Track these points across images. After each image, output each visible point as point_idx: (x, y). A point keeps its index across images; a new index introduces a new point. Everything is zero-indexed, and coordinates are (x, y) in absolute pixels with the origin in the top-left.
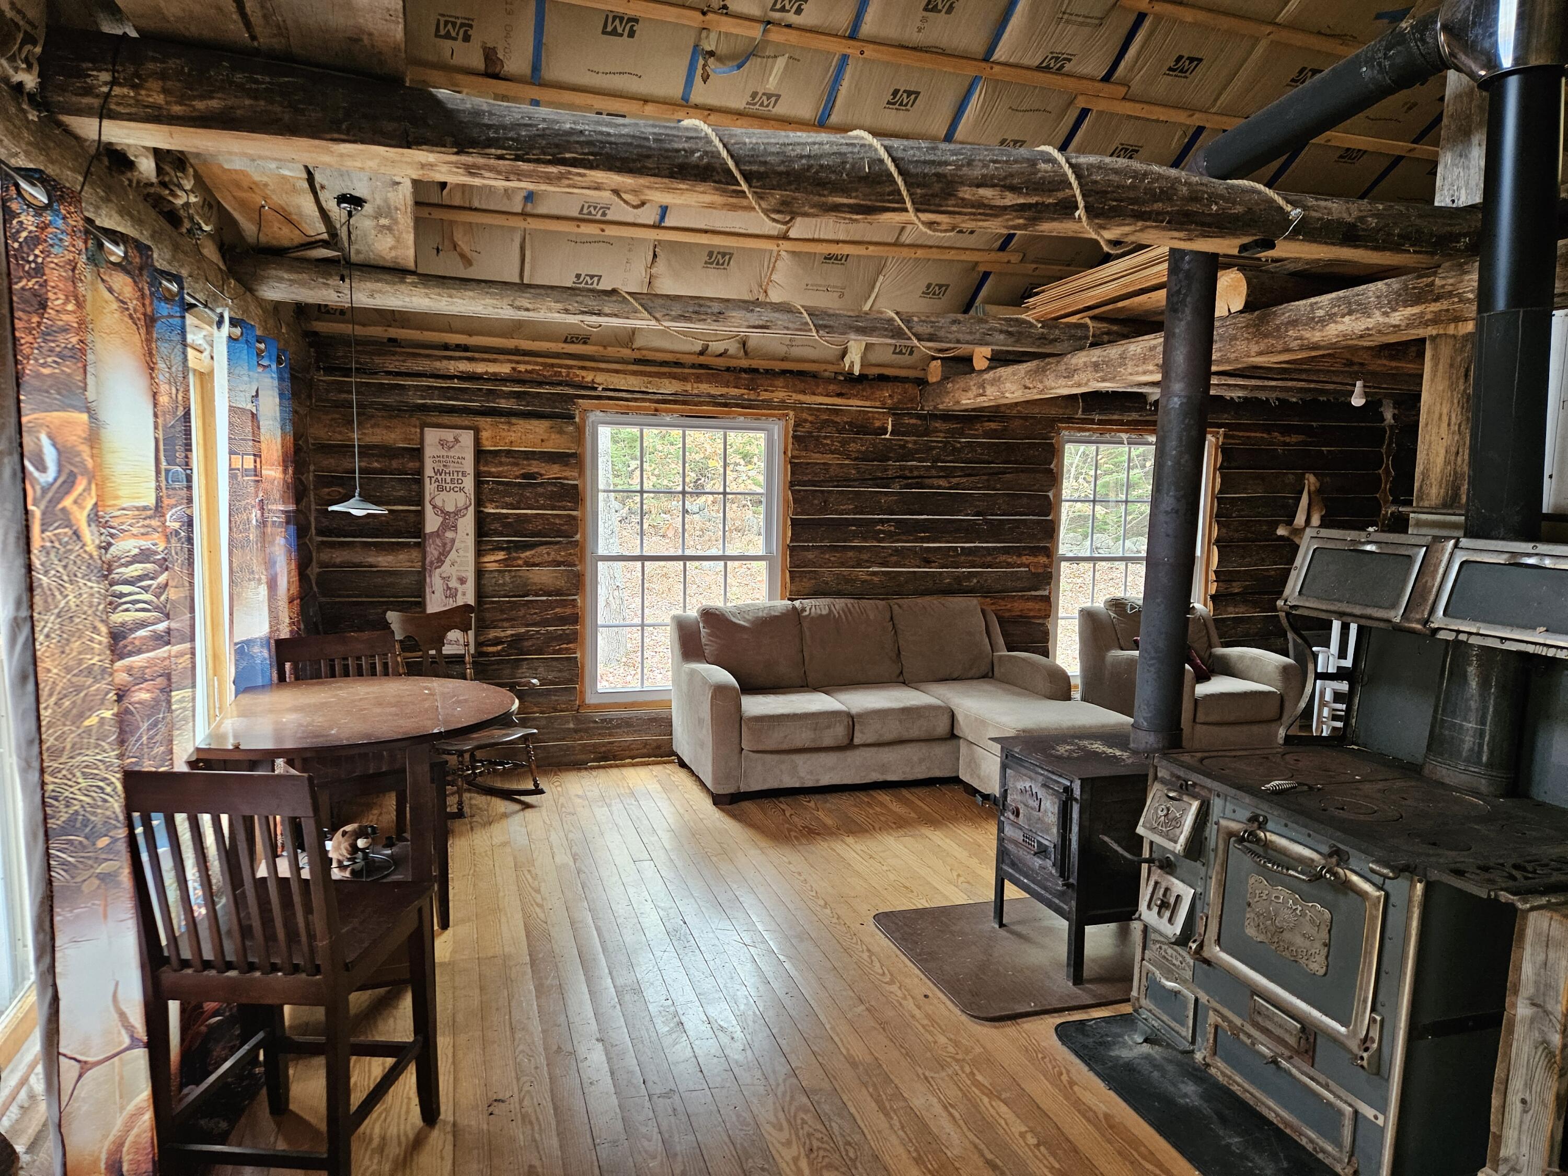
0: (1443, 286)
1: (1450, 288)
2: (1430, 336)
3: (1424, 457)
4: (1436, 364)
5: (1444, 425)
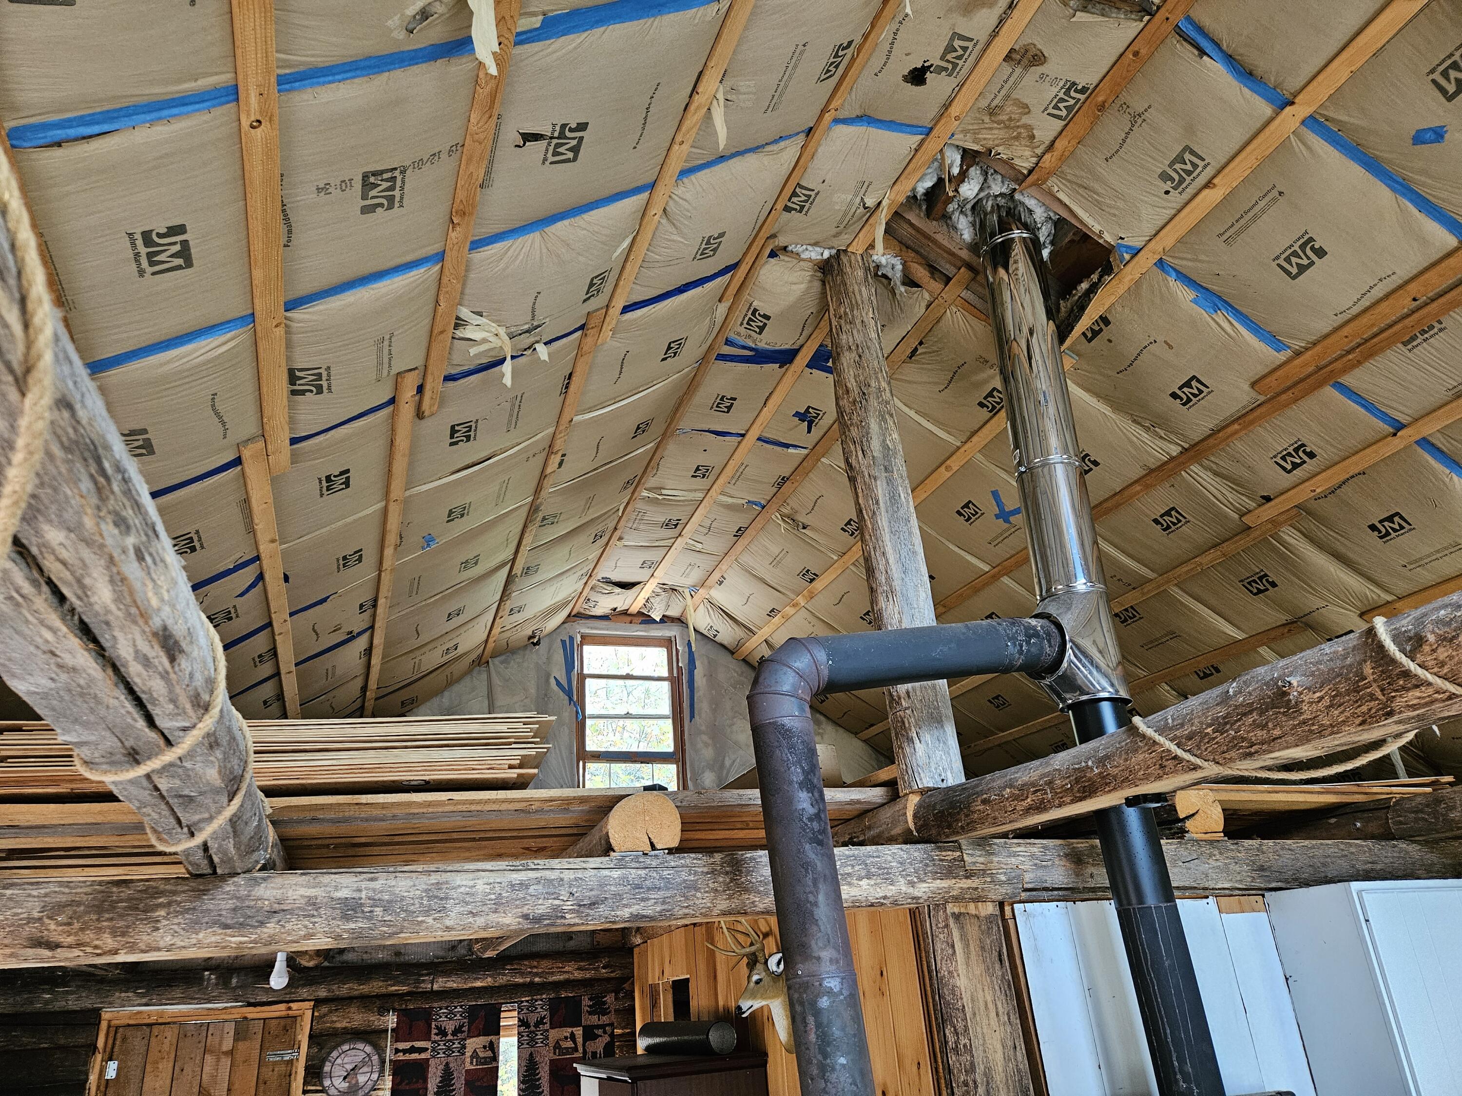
0: (975, 863)
1: (982, 867)
2: (953, 914)
3: (982, 1054)
4: (967, 946)
5: (993, 1014)
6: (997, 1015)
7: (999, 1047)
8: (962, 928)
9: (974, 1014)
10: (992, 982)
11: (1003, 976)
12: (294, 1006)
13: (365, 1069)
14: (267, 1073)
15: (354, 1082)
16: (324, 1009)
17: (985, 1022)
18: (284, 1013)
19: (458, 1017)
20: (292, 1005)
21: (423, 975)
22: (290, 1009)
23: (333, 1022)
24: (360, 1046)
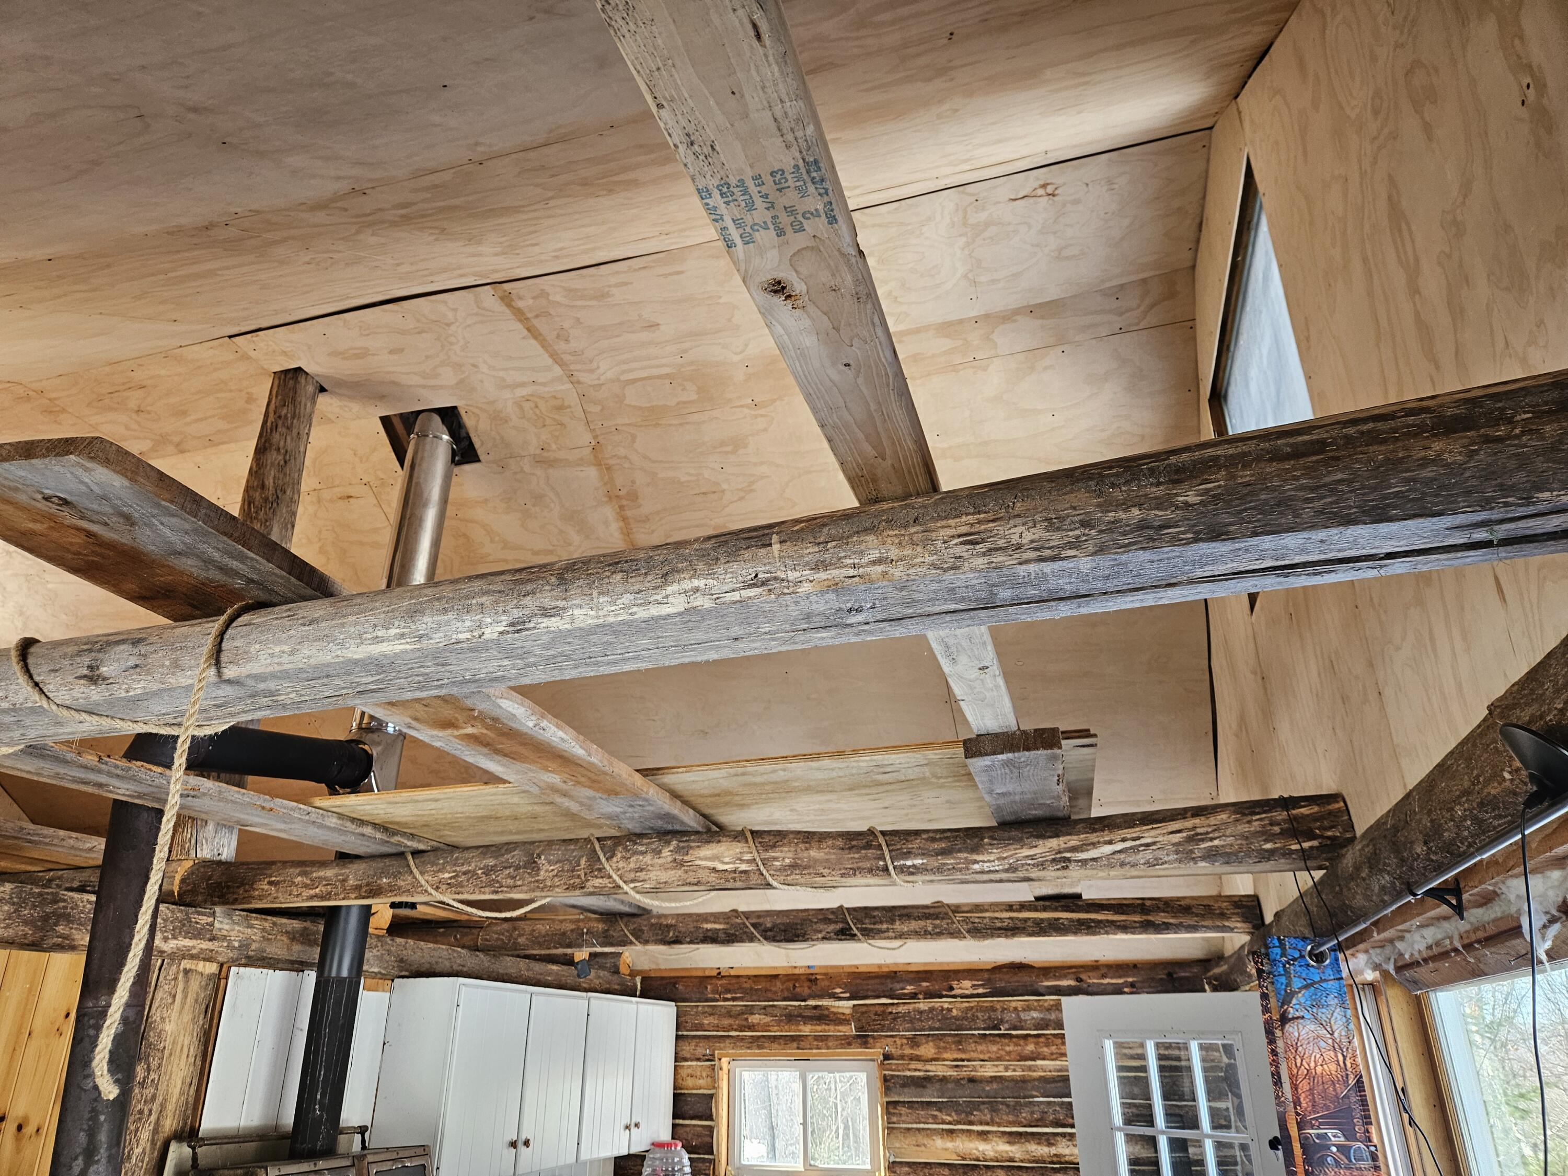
0: (220, 930)
1: (225, 933)
2: (185, 969)
3: (164, 1087)
4: (186, 997)
5: (184, 1056)
6: (187, 1058)
7: (179, 1082)
8: (187, 982)
9: (171, 1055)
10: (193, 1030)
17: (177, 1061)
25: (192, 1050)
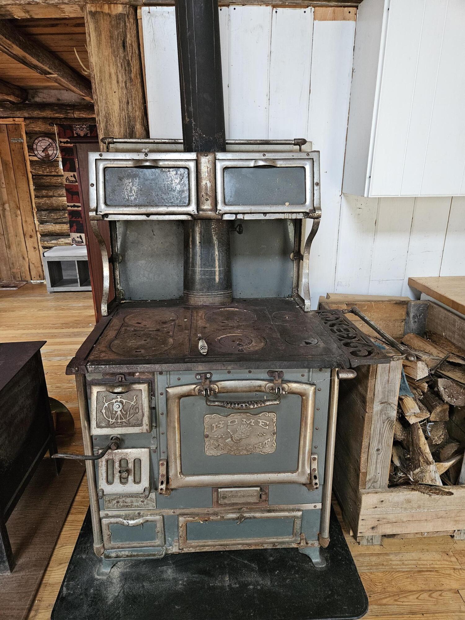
2: (91, 12)
3: (104, 105)
4: (99, 35)
5: (114, 82)
6: (118, 82)
7: (117, 102)
8: (96, 22)
9: (101, 81)
10: (116, 61)
11: (125, 57)
12: (17, 119)
13: (50, 149)
14: (13, 147)
15: (47, 153)
16: (28, 122)
17: (108, 86)
18: (13, 122)
19: (85, 130)
20: (14, 119)
21: (68, 110)
22: (14, 120)
23: (33, 128)
24: (47, 139)
25: (120, 77)
